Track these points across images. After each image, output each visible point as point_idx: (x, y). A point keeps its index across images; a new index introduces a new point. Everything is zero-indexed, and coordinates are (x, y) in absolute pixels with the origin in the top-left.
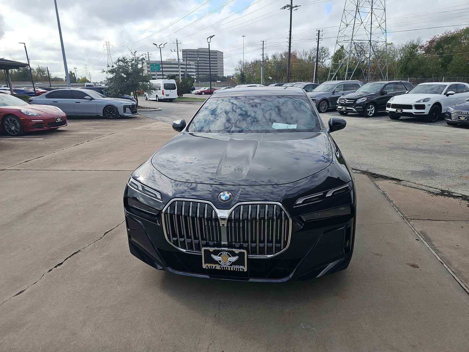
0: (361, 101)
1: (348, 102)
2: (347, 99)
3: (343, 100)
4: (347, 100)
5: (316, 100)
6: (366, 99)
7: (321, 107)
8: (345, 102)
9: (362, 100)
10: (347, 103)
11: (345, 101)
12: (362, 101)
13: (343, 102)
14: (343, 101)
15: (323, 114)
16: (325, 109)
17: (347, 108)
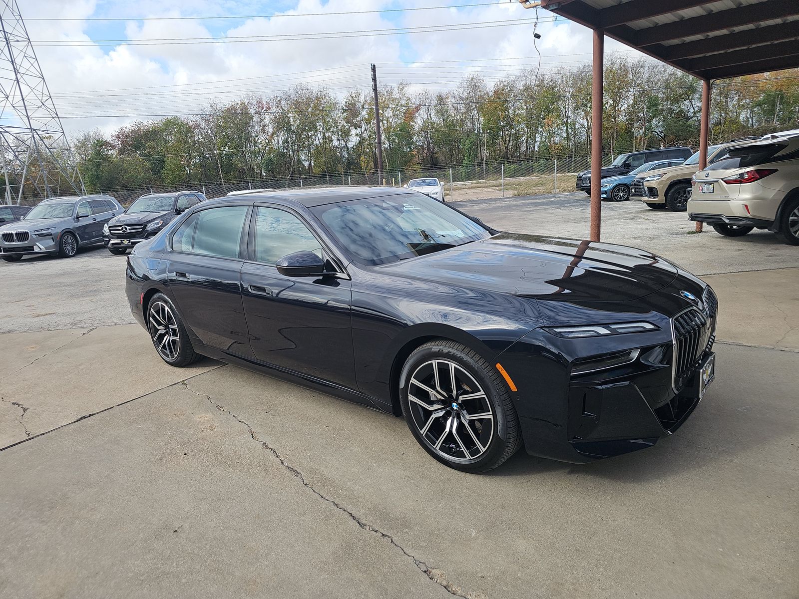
0: (153, 227)
1: (130, 229)
2: (128, 225)
3: (120, 228)
4: (128, 228)
5: (51, 235)
6: (162, 222)
7: (65, 247)
8: (124, 231)
9: (155, 224)
10: (129, 231)
11: (124, 229)
12: (156, 226)
13: (121, 232)
14: (120, 230)
15: (71, 258)
16: (73, 248)
17: (132, 241)
